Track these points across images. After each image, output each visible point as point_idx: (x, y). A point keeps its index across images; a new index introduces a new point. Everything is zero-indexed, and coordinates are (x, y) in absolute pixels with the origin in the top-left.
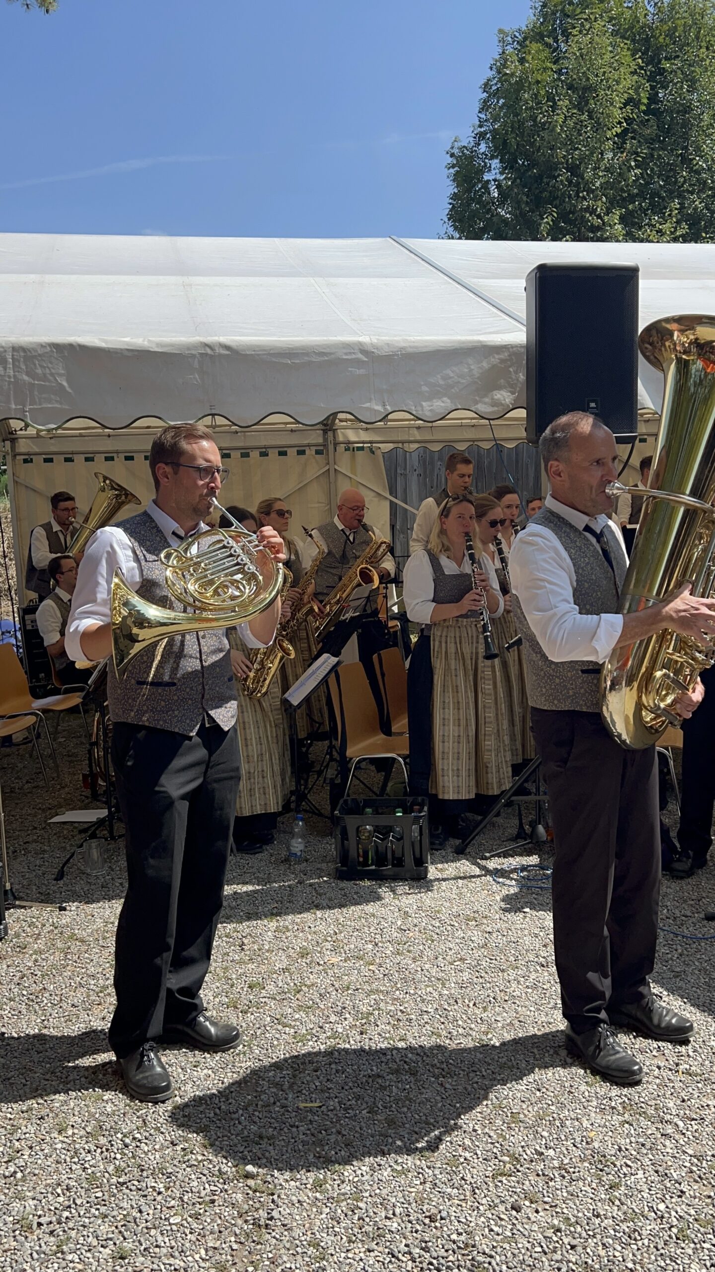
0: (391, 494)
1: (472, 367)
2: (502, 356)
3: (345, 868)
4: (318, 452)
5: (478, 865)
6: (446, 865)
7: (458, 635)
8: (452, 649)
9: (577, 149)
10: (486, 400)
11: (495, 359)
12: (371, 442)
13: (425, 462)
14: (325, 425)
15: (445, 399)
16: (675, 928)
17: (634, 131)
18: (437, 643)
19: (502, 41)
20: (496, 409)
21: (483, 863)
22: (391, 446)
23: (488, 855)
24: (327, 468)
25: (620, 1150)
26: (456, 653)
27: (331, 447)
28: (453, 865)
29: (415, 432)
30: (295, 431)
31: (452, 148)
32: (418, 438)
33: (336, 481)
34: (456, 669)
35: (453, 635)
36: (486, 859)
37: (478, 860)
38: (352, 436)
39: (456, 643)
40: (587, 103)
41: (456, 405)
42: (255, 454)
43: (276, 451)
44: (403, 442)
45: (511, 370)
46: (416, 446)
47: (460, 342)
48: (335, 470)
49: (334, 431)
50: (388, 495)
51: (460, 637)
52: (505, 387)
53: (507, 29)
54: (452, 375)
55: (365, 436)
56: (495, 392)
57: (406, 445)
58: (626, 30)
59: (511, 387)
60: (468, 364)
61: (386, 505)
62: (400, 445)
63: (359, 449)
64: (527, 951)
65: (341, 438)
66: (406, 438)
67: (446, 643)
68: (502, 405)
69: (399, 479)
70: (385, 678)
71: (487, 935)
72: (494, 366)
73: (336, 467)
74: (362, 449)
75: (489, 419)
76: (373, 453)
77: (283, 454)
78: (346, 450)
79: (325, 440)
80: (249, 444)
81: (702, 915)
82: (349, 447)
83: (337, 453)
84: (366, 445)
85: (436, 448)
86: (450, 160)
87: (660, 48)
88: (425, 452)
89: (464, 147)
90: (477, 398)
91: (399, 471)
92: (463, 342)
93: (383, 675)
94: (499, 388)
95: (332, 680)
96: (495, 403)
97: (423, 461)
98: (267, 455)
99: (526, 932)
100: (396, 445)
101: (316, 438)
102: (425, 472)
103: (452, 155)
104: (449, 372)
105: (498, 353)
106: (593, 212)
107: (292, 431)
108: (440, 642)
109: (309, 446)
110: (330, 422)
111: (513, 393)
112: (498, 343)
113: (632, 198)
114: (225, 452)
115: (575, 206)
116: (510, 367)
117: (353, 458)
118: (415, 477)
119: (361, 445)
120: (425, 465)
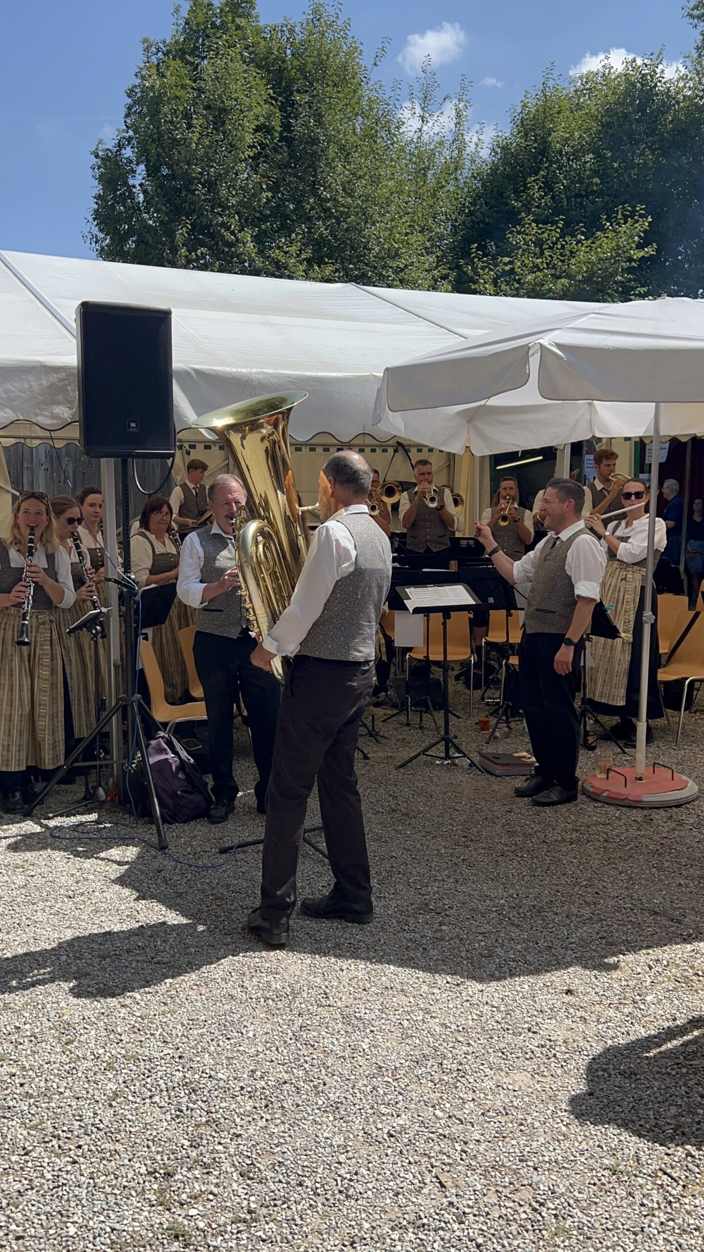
0: (13, 487)
1: (33, 384)
2: (59, 376)
5: (41, 825)
6: (11, 826)
9: (212, 166)
10: (46, 413)
11: (54, 378)
13: (52, 457)
15: (7, 410)
16: (192, 862)
17: (267, 156)
19: (147, 50)
20: (55, 421)
21: (44, 822)
22: (13, 441)
23: (51, 815)
25: (84, 1019)
28: (18, 825)
31: (97, 149)
32: (41, 434)
36: (49, 818)
37: (42, 821)
40: (223, 124)
41: (17, 416)
44: (25, 438)
45: (69, 388)
47: (20, 361)
50: (9, 488)
52: (64, 403)
53: (152, 39)
54: (13, 389)
56: (54, 407)
57: (28, 441)
58: (262, 60)
59: (69, 403)
60: (29, 382)
61: (8, 498)
62: (22, 441)
64: (60, 887)
66: (28, 434)
68: (60, 418)
69: (25, 473)
71: (29, 878)
72: (53, 384)
75: (50, 431)
81: (217, 850)
85: (59, 445)
86: (94, 160)
87: (292, 81)
88: (49, 448)
89: (108, 150)
90: (38, 411)
91: (25, 465)
92: (24, 362)
94: (59, 403)
96: (54, 416)
97: (49, 456)
99: (64, 874)
100: (18, 440)
102: (52, 467)
103: (97, 156)
104: (9, 386)
105: (56, 373)
106: (228, 228)
111: (71, 408)
112: (56, 364)
113: (264, 219)
115: (212, 221)
116: (69, 385)
118: (42, 473)
120: (52, 460)
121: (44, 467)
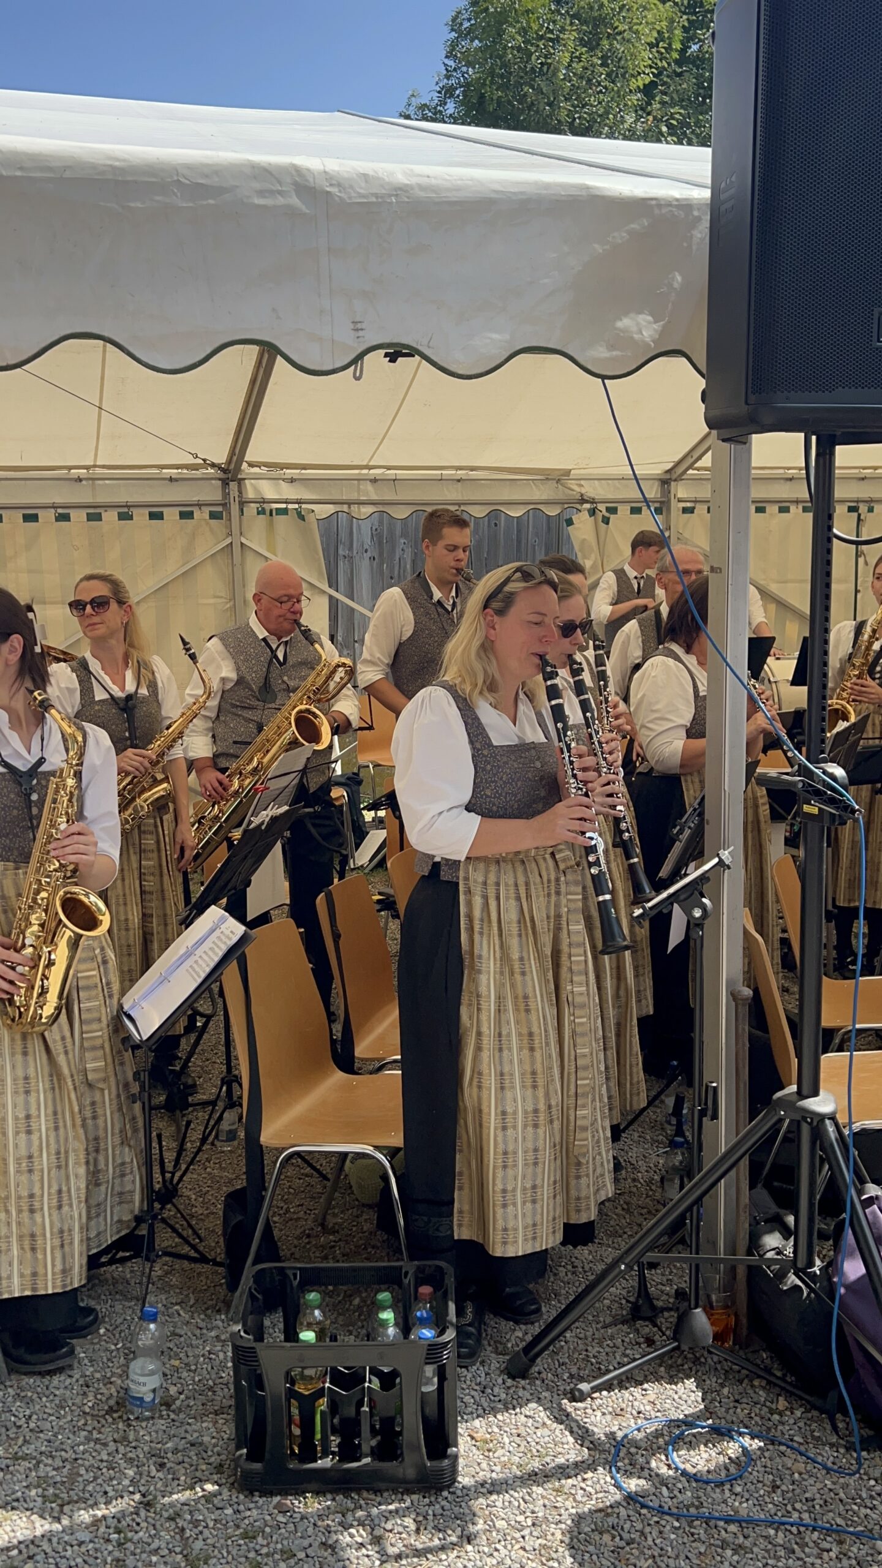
0: (330, 586)
3: (257, 1466)
4: (214, 516)
7: (521, 880)
8: (511, 914)
12: (298, 502)
14: (224, 471)
18: (478, 901)
22: (331, 509)
24: (228, 541)
26: (521, 920)
27: (235, 508)
29: (369, 487)
30: (176, 480)
31: (407, 106)
32: (374, 497)
33: (243, 564)
34: (521, 959)
35: (511, 882)
38: (268, 491)
39: (518, 899)
42: (110, 516)
43: (146, 511)
44: (349, 504)
46: (367, 510)
48: (242, 544)
49: (240, 482)
50: (325, 587)
51: (527, 884)
55: (289, 492)
57: (354, 508)
61: (325, 602)
62: (345, 508)
63: (280, 512)
65: (250, 494)
66: (354, 496)
67: (498, 898)
69: (341, 564)
70: (341, 942)
73: (244, 540)
74: (285, 512)
76: (302, 518)
77: (156, 516)
78: (258, 513)
79: (226, 495)
80: (101, 499)
82: (263, 508)
83: (244, 518)
84: (290, 506)
85: (401, 513)
88: (381, 522)
89: (425, 105)
91: (341, 552)
93: (336, 937)
95: (231, 975)
97: (377, 536)
98: (131, 518)
100: (338, 508)
101: (212, 493)
102: (381, 554)
107: (171, 479)
108: (485, 898)
109: (199, 505)
110: (232, 466)
114: (60, 511)
117: (271, 526)
119: (284, 506)
120: (380, 543)
121: (369, 554)
